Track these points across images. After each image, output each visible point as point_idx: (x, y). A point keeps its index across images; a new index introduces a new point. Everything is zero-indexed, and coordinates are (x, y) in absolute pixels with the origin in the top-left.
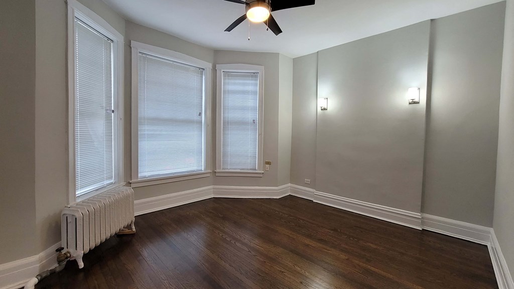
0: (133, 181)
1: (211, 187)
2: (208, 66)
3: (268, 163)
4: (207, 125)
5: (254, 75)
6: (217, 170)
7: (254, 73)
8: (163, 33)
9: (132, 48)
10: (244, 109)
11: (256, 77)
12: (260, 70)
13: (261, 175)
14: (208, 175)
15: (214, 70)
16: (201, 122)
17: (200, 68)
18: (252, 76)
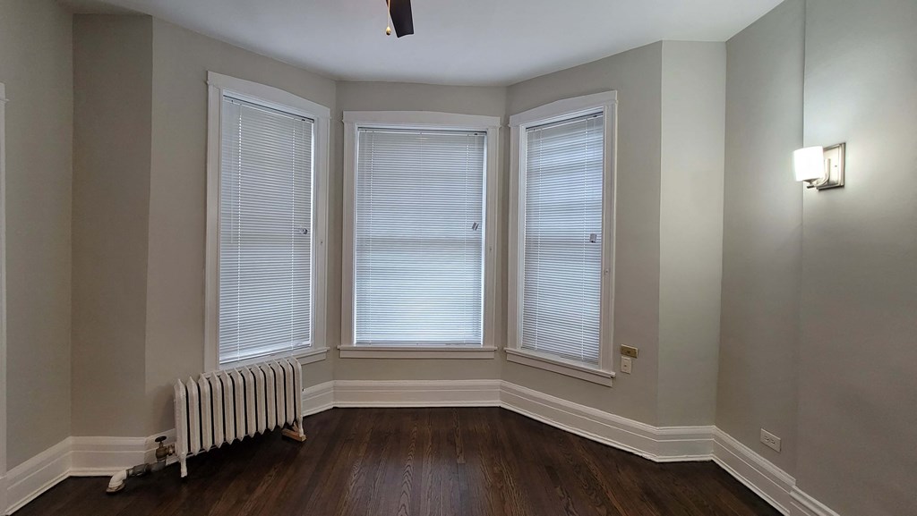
0: (344, 346)
1: (498, 382)
2: (492, 123)
3: (628, 352)
4: (488, 249)
5: (595, 120)
6: (509, 349)
7: (595, 115)
8: (402, 83)
9: (345, 124)
10: (570, 208)
11: (600, 123)
12: (607, 103)
13: (610, 383)
14: (491, 355)
15: (506, 129)
16: (478, 243)
17: (476, 133)
18: (590, 124)
